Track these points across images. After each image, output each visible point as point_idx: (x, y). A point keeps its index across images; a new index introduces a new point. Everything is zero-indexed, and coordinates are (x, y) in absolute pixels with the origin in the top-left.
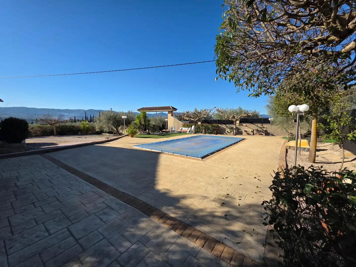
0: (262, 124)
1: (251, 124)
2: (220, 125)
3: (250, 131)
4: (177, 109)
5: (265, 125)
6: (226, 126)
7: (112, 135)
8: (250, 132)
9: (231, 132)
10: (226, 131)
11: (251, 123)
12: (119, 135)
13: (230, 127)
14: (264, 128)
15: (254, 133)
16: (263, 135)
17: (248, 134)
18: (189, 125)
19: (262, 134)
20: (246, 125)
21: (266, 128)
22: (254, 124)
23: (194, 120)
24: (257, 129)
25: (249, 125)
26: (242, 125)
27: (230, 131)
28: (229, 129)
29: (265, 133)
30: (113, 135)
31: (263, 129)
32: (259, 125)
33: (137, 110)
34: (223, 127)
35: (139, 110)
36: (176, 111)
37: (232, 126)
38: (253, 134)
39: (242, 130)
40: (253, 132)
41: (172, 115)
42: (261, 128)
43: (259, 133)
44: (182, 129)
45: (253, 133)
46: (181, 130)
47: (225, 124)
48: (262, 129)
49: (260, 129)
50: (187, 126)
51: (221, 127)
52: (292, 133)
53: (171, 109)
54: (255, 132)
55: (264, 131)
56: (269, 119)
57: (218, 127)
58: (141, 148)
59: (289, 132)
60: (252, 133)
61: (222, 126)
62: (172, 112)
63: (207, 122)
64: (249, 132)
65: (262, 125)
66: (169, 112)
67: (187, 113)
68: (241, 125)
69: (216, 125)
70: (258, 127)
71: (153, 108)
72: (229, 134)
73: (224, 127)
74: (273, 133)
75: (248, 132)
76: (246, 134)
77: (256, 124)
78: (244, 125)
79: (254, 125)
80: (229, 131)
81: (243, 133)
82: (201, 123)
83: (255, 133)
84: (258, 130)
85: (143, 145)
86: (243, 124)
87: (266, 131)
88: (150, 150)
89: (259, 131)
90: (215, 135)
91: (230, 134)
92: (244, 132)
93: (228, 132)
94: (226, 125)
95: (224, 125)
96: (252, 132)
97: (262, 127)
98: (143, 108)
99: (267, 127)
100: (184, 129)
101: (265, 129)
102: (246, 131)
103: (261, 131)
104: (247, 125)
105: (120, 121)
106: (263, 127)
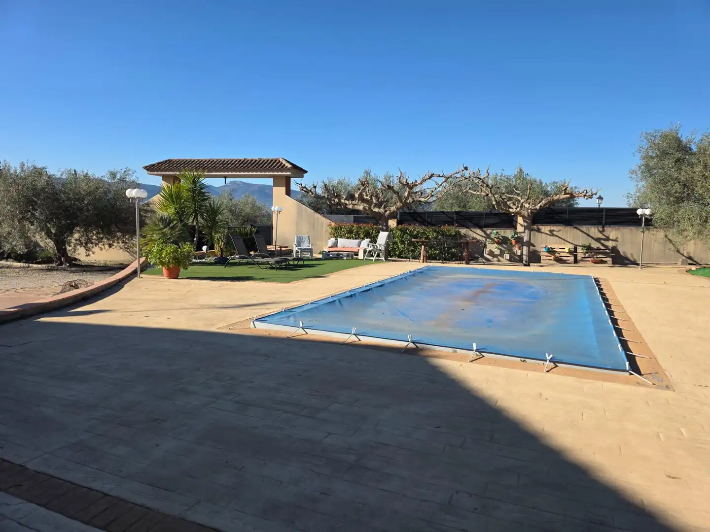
0: (603, 228)
1: (568, 229)
2: (463, 231)
3: (567, 250)
4: (306, 172)
5: (612, 232)
6: (485, 232)
7: (35, 266)
8: (564, 255)
9: (502, 254)
10: (486, 251)
11: (568, 223)
12: (70, 266)
13: (498, 238)
14: (608, 239)
15: (579, 258)
16: (605, 262)
17: (560, 260)
18: (355, 229)
19: (603, 259)
20: (550, 231)
21: (616, 240)
22: (576, 228)
23: (382, 210)
24: (587, 244)
25: (559, 231)
26: (539, 231)
27: (501, 250)
28: (496, 245)
29: (612, 257)
30: (44, 266)
31: (607, 243)
32: (594, 231)
33: (146, 168)
34: (475, 235)
35: (150, 168)
36: (303, 177)
37: (506, 235)
38: (576, 261)
39: (538, 248)
40: (574, 252)
41: (288, 192)
42: (598, 240)
43: (593, 257)
44: (335, 245)
45: (576, 257)
46: (332, 247)
47: (481, 228)
48: (603, 245)
49: (595, 245)
50: (351, 232)
51: (465, 236)
52: (692, 255)
53: (287, 169)
54: (580, 253)
55: (609, 249)
56: (639, 212)
57: (458, 234)
58: (301, 331)
59: (683, 255)
60: (572, 258)
61: (471, 233)
62: (288, 179)
63: (418, 218)
64: (562, 254)
65: (604, 231)
66: (278, 181)
67: (363, 185)
68: (535, 230)
69: (453, 230)
70: (590, 238)
71: (212, 162)
72: (495, 259)
73: (479, 238)
74: (636, 258)
75: (557, 255)
76: (554, 262)
77: (584, 228)
78: (545, 229)
79: (578, 231)
80: (497, 252)
81: (542, 258)
82: (399, 223)
83: (580, 255)
84: (589, 248)
85: (287, 314)
86: (541, 227)
87: (614, 250)
88: (352, 339)
89: (593, 249)
90: (463, 265)
91: (499, 261)
92: (543, 254)
93: (491, 253)
94: (485, 229)
95: (479, 231)
96: (570, 252)
97: (600, 236)
98: (170, 161)
99: (617, 238)
100: (345, 244)
101: (610, 244)
102: (551, 251)
103: (598, 249)
104: (554, 230)
105: (81, 210)
106: (604, 237)
